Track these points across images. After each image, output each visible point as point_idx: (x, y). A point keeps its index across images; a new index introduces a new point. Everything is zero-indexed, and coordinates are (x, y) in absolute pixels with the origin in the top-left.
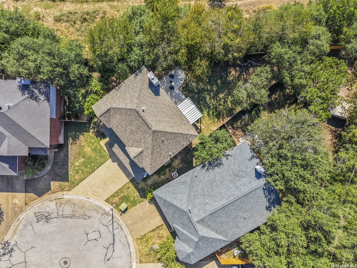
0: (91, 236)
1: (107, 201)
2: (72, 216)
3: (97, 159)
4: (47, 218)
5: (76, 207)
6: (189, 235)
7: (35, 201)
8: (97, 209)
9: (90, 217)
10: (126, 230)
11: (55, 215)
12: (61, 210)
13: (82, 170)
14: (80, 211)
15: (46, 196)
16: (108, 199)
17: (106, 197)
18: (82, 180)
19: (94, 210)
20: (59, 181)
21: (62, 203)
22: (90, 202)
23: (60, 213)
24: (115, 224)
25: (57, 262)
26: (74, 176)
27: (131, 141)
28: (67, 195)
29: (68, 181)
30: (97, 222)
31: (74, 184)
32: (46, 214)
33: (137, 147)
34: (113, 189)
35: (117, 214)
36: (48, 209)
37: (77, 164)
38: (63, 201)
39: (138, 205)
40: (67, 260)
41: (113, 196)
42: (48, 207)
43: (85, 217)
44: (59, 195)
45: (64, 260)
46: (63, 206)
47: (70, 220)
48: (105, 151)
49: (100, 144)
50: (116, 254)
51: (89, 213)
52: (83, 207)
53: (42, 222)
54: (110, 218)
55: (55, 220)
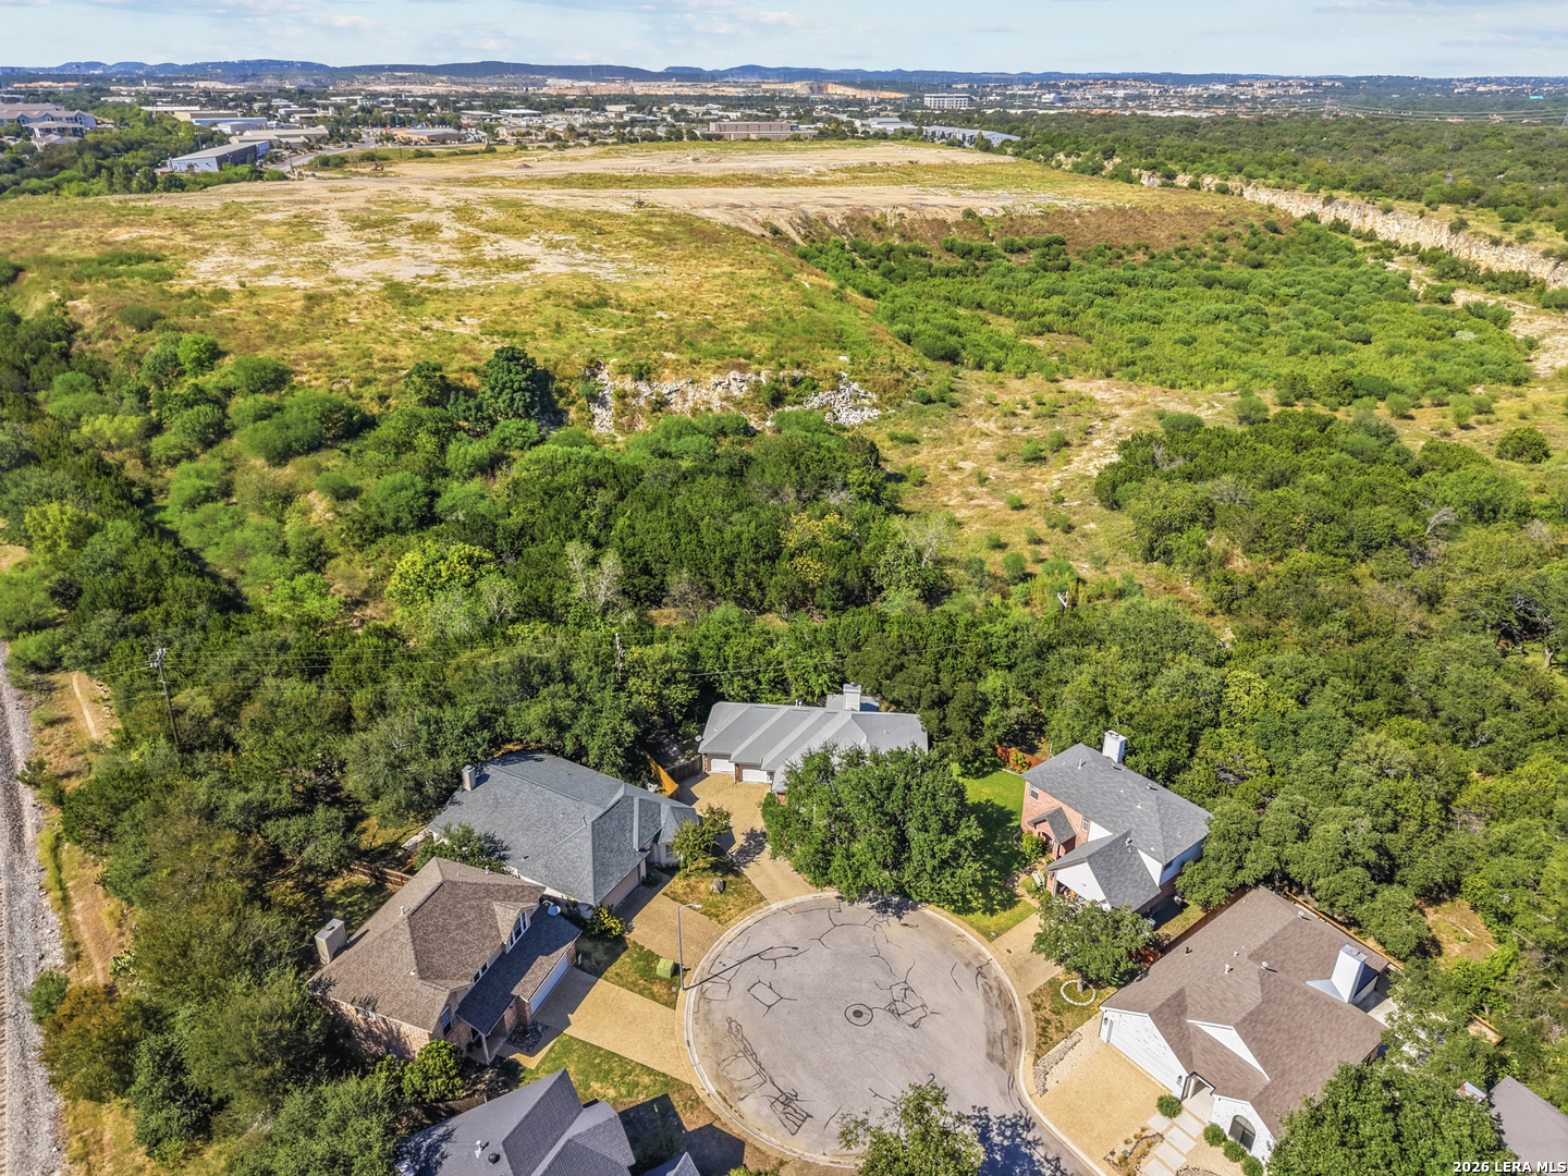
0: (769, 998)
1: (672, 1004)
2: (749, 1052)
3: (580, 1057)
4: (787, 1100)
5: (724, 1056)
6: (636, 814)
7: (763, 1148)
8: (703, 1016)
9: (730, 1021)
10: (716, 948)
11: (768, 1087)
12: (748, 1083)
13: (622, 1076)
14: (728, 1044)
15: (736, 1130)
16: (666, 1004)
17: (664, 1009)
18: (650, 1071)
19: (707, 1020)
20: (676, 1115)
21: (732, 1089)
22: (696, 1036)
23: (757, 1079)
24: (715, 971)
25: (869, 1031)
26: (646, 1088)
27: (486, 930)
28: (706, 1086)
29: (666, 1096)
30: (731, 1003)
31: (669, 1081)
32: (780, 1107)
33: (493, 916)
34: (635, 1002)
35: (691, 978)
36: (766, 1110)
37: (612, 1093)
38: (725, 1089)
39: (647, 948)
40: (850, 1013)
41: (653, 997)
42: (758, 1113)
43: (734, 1029)
44: (715, 1104)
45: (854, 1019)
46: (736, 1084)
47: (761, 1053)
48: (551, 1050)
49: (538, 1068)
50: (775, 942)
51: (722, 1026)
52: (715, 1044)
53: (805, 1106)
54: (707, 985)
55: (779, 1082)
